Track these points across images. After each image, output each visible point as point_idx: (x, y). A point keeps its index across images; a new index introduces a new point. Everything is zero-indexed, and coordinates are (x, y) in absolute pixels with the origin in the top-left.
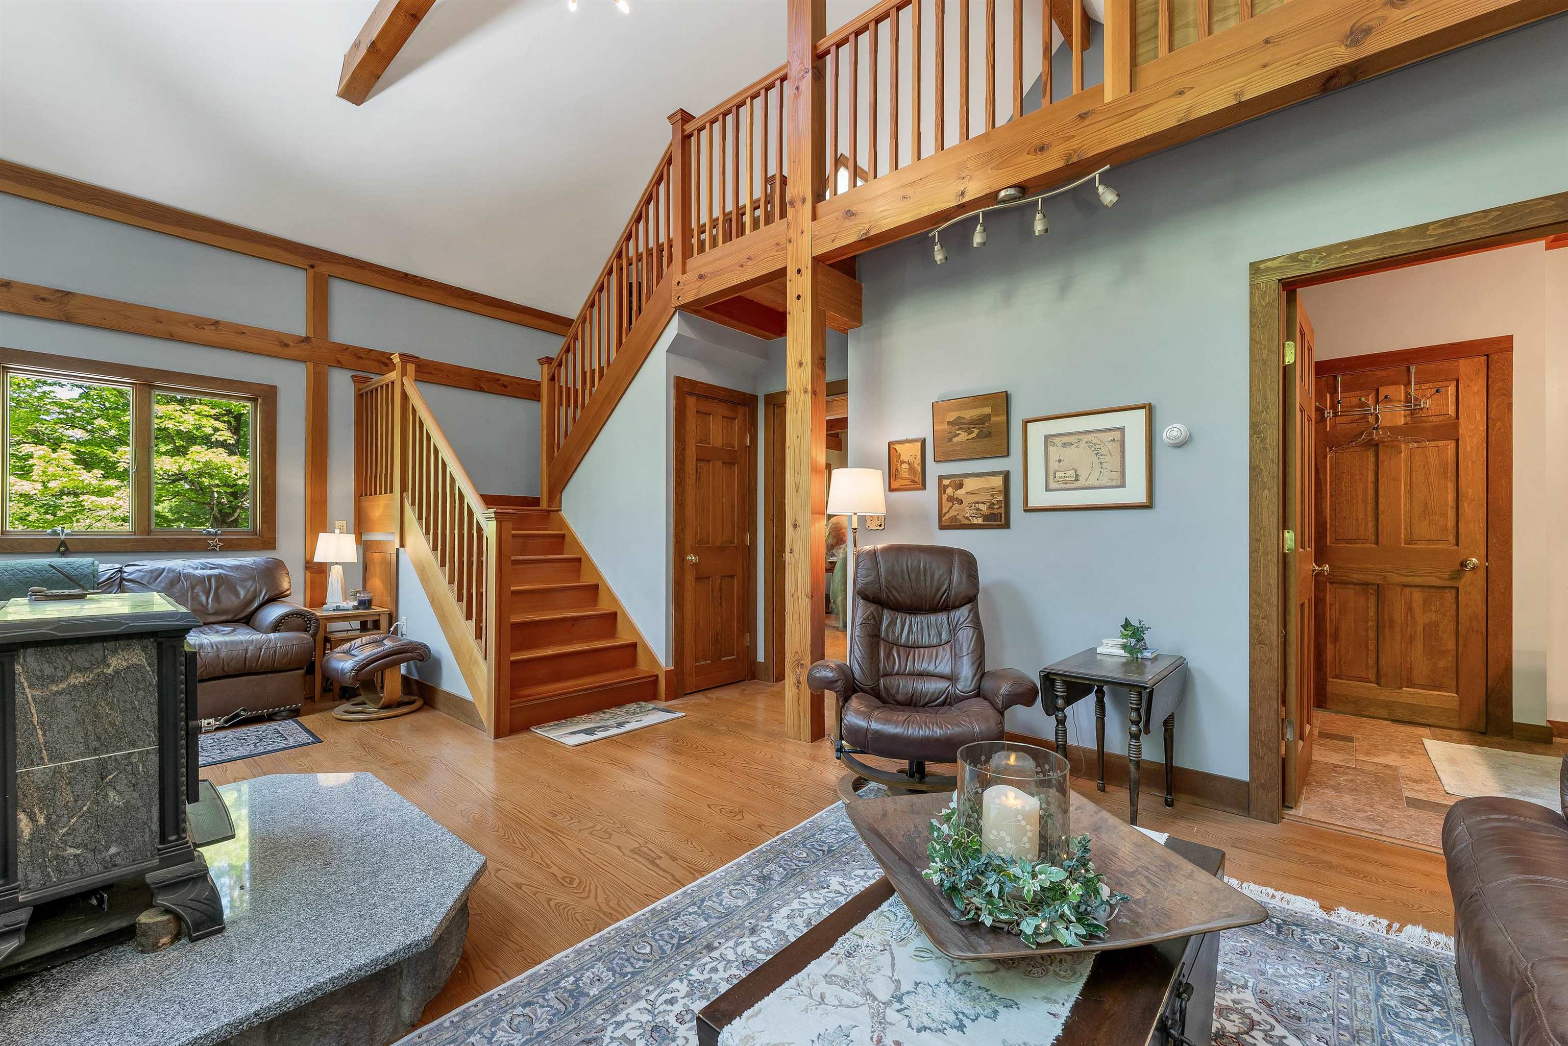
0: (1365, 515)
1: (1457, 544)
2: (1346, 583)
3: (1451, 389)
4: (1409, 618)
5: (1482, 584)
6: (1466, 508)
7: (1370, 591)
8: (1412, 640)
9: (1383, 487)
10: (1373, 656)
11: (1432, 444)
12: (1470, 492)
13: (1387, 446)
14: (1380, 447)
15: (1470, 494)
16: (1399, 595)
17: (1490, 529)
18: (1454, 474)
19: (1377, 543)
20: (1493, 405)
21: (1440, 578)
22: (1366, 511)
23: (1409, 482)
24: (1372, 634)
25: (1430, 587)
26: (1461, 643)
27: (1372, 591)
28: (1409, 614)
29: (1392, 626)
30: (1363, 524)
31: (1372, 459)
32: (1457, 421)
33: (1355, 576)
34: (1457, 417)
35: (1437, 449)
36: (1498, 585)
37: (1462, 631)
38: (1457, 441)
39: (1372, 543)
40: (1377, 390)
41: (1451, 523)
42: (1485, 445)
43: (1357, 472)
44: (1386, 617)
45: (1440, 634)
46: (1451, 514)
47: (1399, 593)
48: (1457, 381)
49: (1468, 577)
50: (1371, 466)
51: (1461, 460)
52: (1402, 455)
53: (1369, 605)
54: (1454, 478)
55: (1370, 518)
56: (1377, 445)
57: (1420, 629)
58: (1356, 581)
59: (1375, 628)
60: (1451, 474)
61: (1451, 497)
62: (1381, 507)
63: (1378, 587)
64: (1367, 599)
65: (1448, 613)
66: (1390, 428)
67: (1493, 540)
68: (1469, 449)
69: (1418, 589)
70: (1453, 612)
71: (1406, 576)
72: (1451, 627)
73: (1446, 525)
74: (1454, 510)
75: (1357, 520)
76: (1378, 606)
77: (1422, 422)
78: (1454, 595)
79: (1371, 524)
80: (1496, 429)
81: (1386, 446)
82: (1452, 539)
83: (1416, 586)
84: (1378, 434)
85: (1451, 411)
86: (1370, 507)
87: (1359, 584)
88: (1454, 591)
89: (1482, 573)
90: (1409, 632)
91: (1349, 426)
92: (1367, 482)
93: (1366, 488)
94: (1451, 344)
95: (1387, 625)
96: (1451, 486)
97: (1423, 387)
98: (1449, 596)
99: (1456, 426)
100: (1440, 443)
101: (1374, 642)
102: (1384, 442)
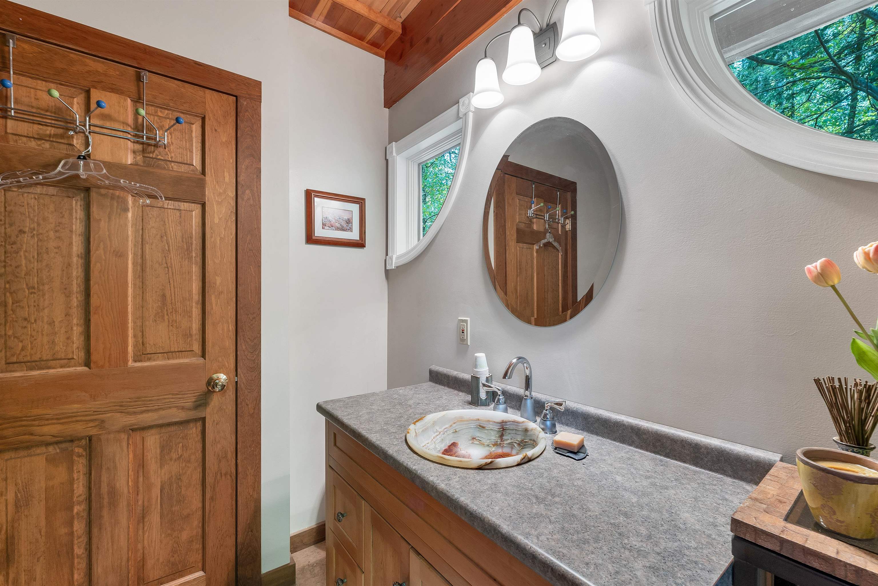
0: (67, 315)
1: (203, 356)
2: (28, 446)
3: (196, 128)
4: (141, 479)
5: (231, 408)
6: (212, 299)
7: (76, 450)
8: (142, 518)
9: (98, 265)
10: (80, 565)
11: (171, 204)
12: (218, 280)
13: (104, 196)
14: (94, 195)
15: (218, 283)
16: (125, 448)
17: (240, 334)
18: (200, 253)
19: (87, 364)
20: (242, 167)
21: (183, 408)
22: (68, 307)
23: (140, 261)
24: (79, 527)
25: (170, 424)
26: (208, 496)
27: (81, 450)
28: (141, 474)
29: (113, 504)
30: (63, 330)
31: (79, 213)
32: (203, 177)
33: (46, 429)
34: (203, 173)
35: (178, 214)
36: (247, 405)
37: (209, 479)
38: (203, 205)
39: (80, 365)
40: (88, 92)
41: (196, 326)
42: (234, 218)
43: (52, 234)
44: (105, 489)
45: (183, 492)
46: (196, 312)
47: (125, 444)
48: (203, 119)
49: (215, 400)
50: (78, 227)
51: (208, 236)
52: (130, 215)
53: (75, 476)
54: (199, 260)
55: (76, 319)
56: (87, 190)
57: (156, 492)
58: (49, 439)
59: (85, 514)
60: (196, 253)
61: (195, 286)
62: (94, 301)
63: (90, 440)
64: (70, 469)
65: (193, 457)
66: (108, 165)
67: (242, 346)
68: (216, 221)
69: (153, 431)
70: (199, 455)
71: (135, 413)
72: (197, 476)
73: (190, 328)
74: (200, 306)
75: (51, 323)
76: (90, 474)
77: (158, 167)
78: (200, 428)
79: (77, 331)
80: (245, 199)
81: (102, 195)
82: (196, 347)
83: (150, 427)
84: (87, 167)
85: (196, 162)
86: (76, 300)
87: (57, 443)
88: (199, 424)
89: (231, 394)
90: (140, 503)
91: (33, 144)
92: (70, 255)
93: (69, 265)
94: (196, 63)
95: (106, 501)
96: (196, 270)
97: (160, 114)
98: (194, 430)
99: (201, 184)
100: (184, 206)
101: (84, 539)
102: (99, 187)
